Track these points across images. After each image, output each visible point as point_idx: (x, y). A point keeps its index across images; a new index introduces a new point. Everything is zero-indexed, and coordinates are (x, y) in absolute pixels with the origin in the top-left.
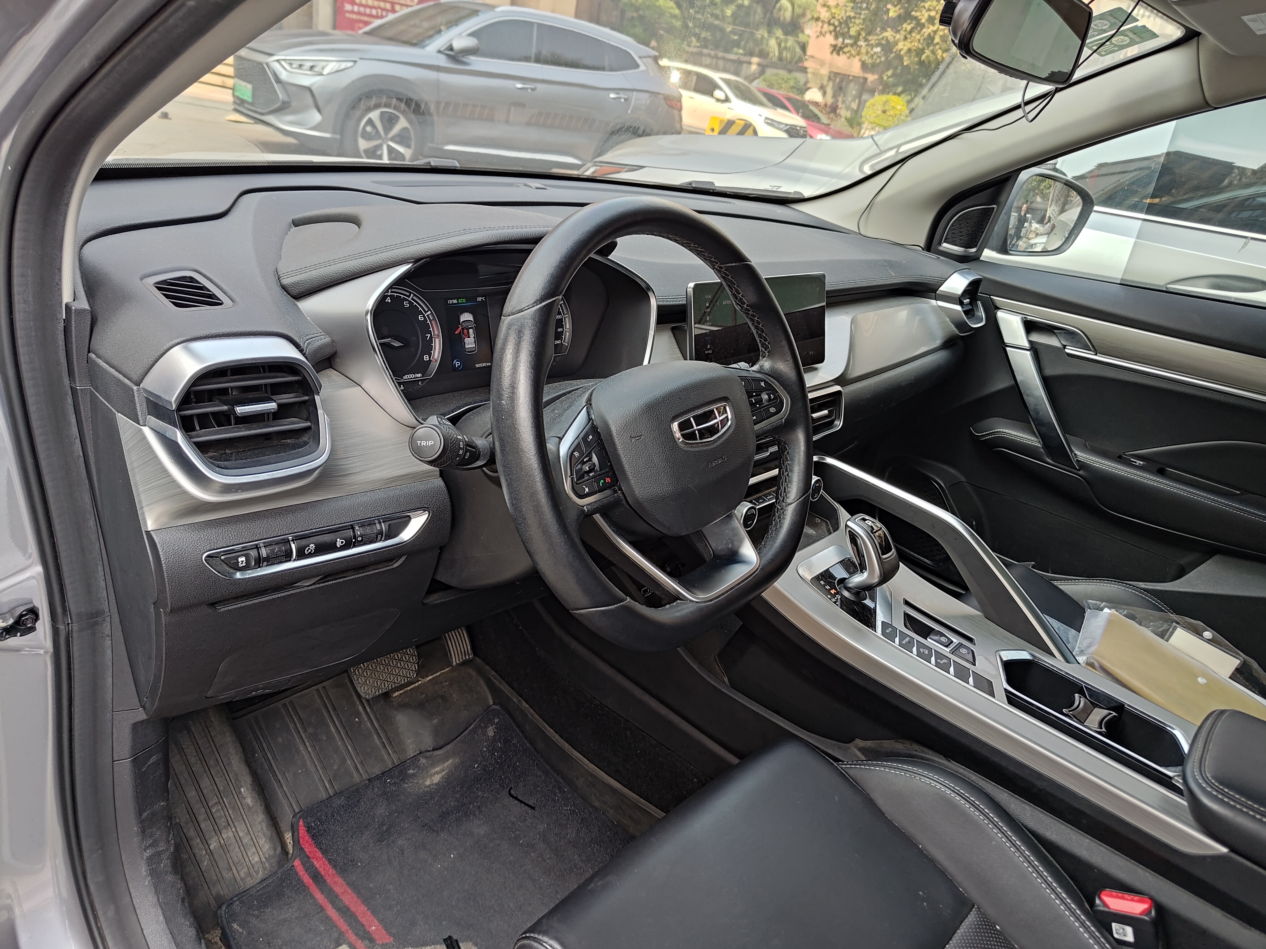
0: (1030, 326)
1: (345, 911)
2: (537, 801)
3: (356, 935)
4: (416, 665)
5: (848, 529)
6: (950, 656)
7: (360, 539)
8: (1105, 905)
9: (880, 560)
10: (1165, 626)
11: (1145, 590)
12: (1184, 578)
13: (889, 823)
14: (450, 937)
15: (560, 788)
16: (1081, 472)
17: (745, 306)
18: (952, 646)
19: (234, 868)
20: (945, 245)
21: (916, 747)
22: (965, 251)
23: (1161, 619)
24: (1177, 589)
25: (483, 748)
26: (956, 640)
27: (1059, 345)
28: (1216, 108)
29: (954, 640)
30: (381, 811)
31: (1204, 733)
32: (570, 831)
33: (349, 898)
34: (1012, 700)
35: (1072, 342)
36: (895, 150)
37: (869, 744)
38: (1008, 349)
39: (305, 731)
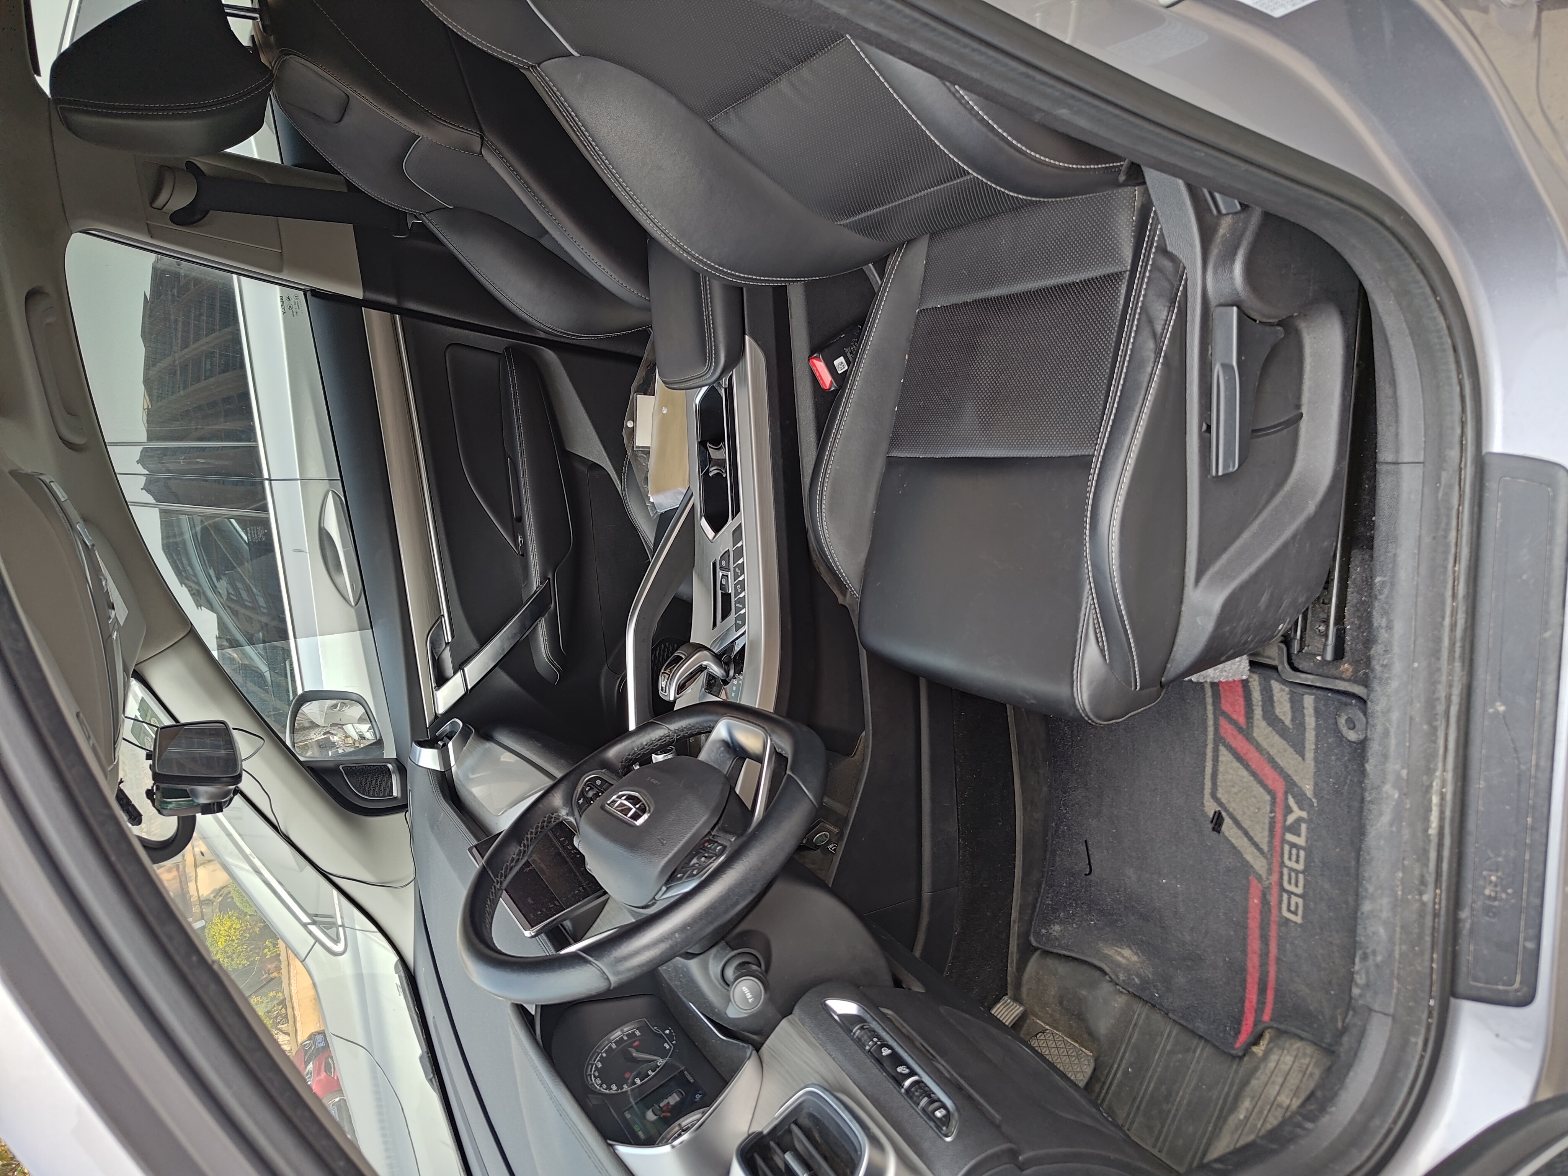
0: (441, 680)
1: (1264, 939)
2: (1080, 843)
3: (1270, 911)
4: (1038, 1036)
5: (677, 696)
6: (732, 569)
7: (875, 1040)
8: (831, 383)
9: (688, 658)
10: (640, 454)
11: (620, 479)
12: (597, 462)
13: (873, 541)
14: (1214, 829)
15: (1056, 831)
16: (550, 576)
17: (522, 848)
18: (725, 573)
19: (1308, 1072)
20: (395, 794)
21: (814, 557)
22: (394, 772)
23: (636, 460)
24: (609, 462)
25: (1075, 928)
26: (720, 574)
27: (448, 649)
28: (192, 624)
29: (721, 574)
30: (1181, 979)
31: (683, 385)
32: (1080, 797)
33: (1254, 944)
34: (736, 510)
35: (440, 639)
36: (310, 927)
37: (836, 592)
38: (469, 688)
39: (1169, 1111)
